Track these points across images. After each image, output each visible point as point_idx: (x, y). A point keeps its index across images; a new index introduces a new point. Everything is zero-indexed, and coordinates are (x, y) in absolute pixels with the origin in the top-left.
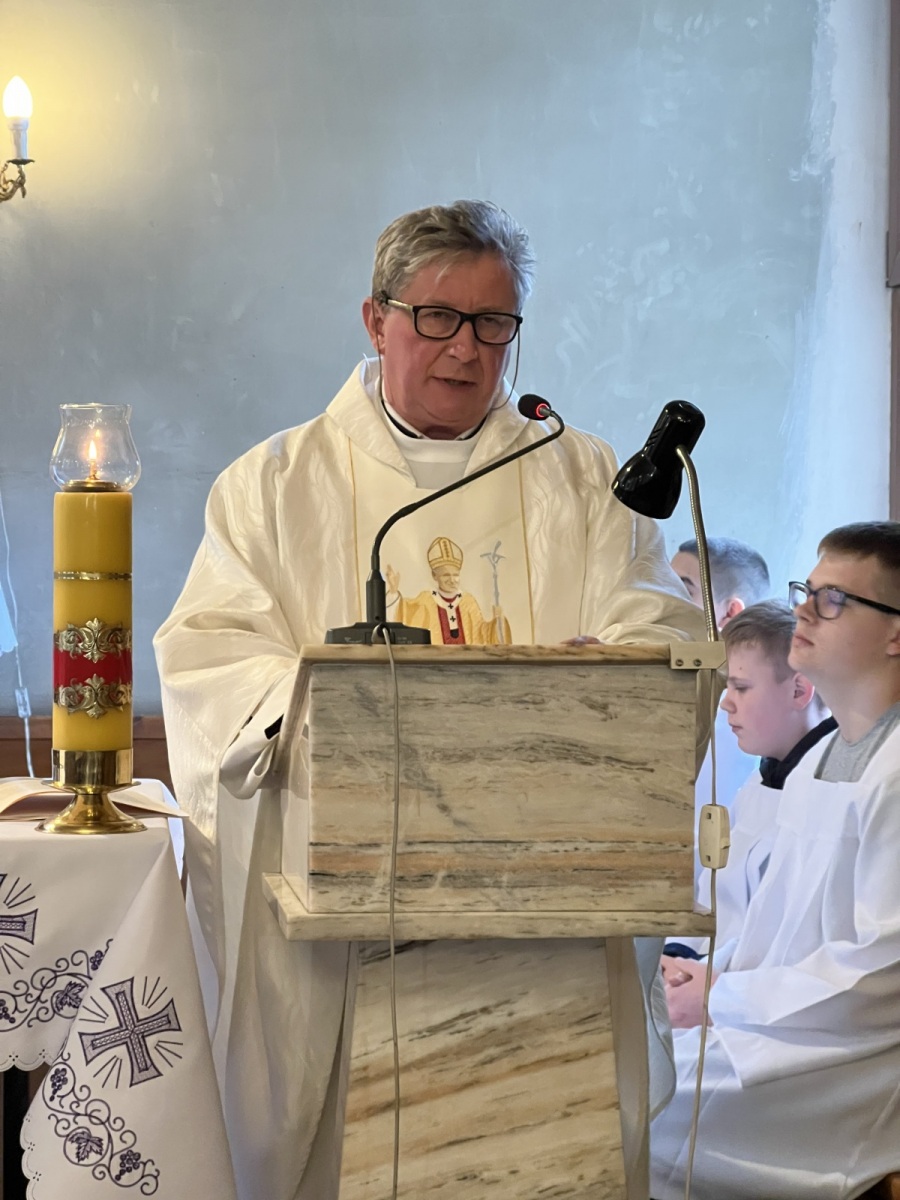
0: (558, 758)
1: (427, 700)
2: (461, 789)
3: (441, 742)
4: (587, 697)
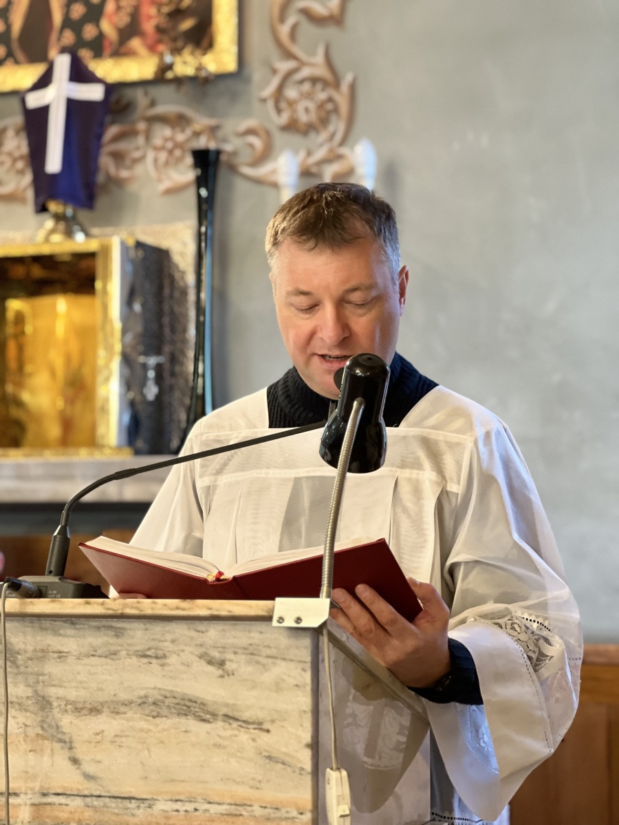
0: (179, 714)
1: (60, 652)
2: (90, 742)
3: (72, 694)
4: (205, 653)
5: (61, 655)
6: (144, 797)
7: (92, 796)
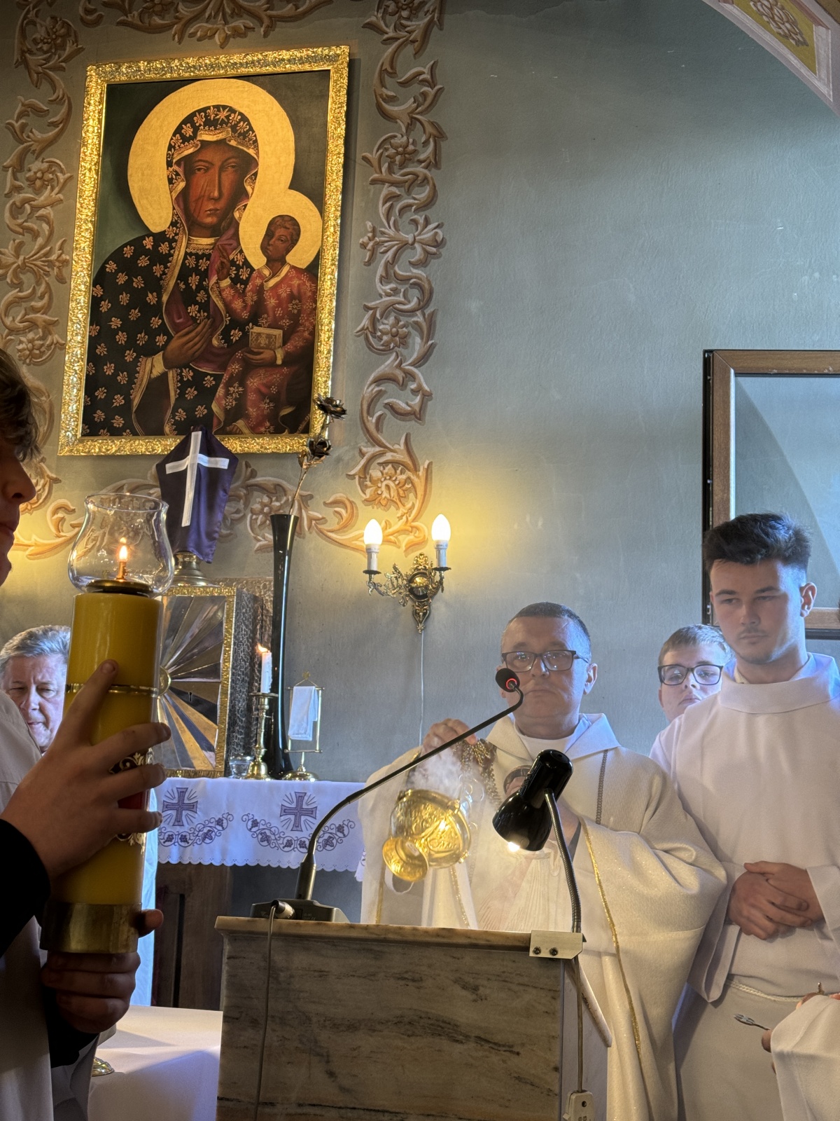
0: (433, 1034)
1: (322, 971)
2: (347, 1057)
3: (332, 1011)
4: (460, 978)
5: (322, 974)
6: (397, 1110)
7: (347, 1108)
